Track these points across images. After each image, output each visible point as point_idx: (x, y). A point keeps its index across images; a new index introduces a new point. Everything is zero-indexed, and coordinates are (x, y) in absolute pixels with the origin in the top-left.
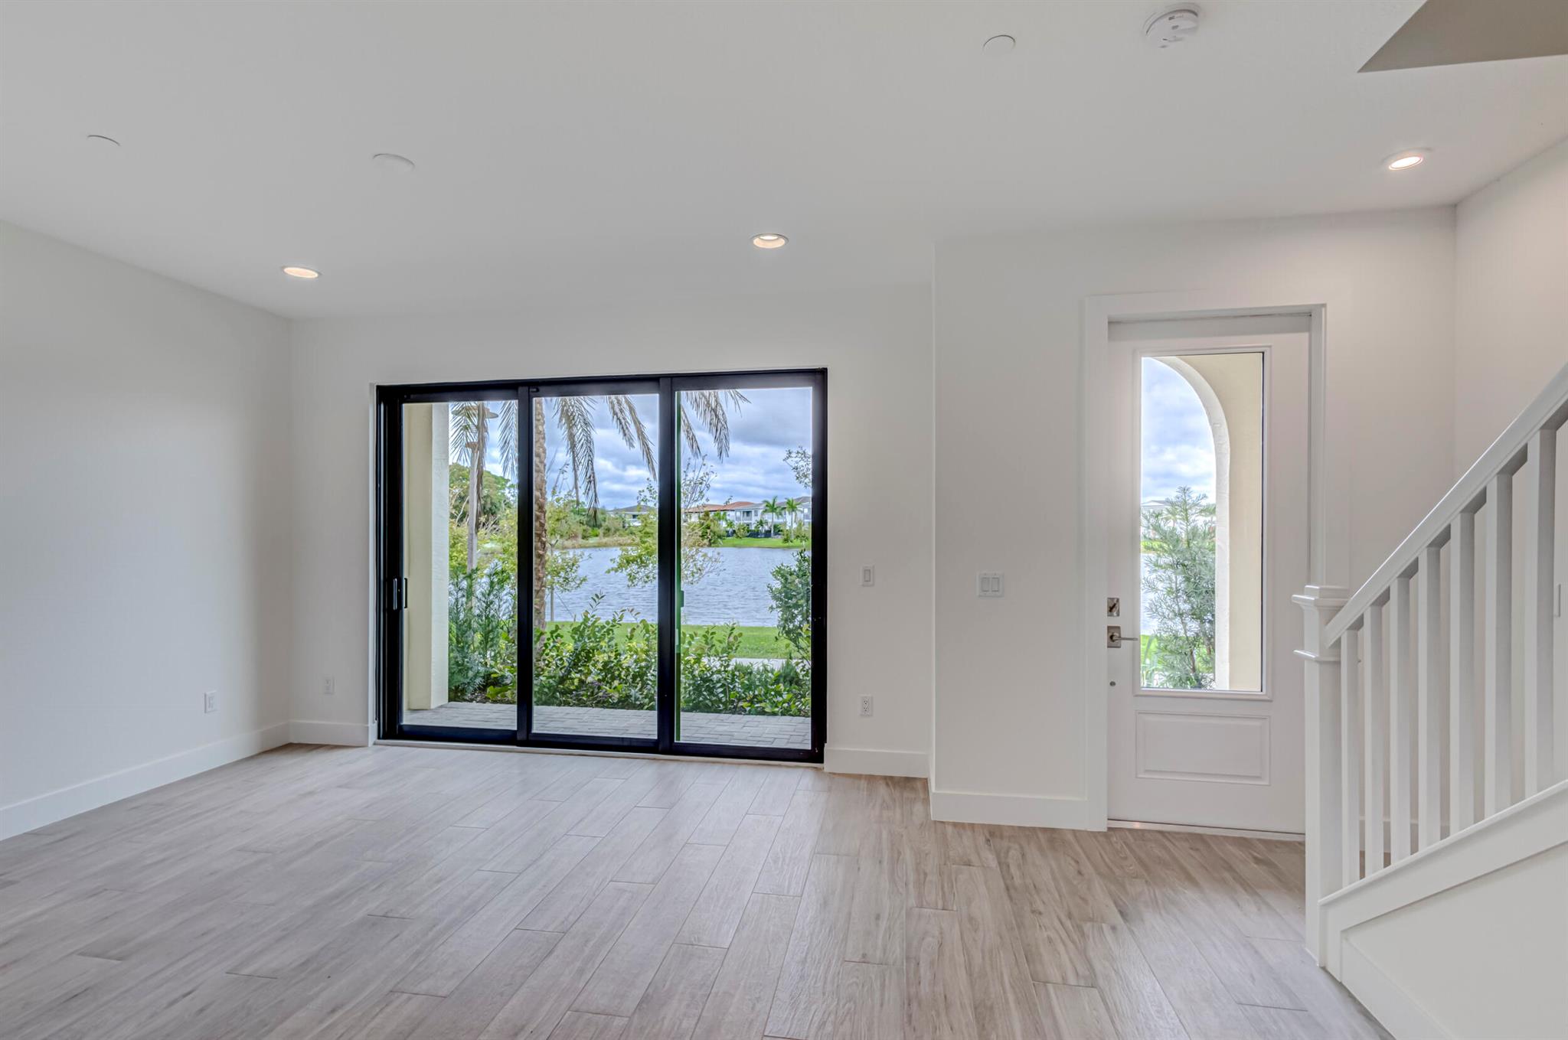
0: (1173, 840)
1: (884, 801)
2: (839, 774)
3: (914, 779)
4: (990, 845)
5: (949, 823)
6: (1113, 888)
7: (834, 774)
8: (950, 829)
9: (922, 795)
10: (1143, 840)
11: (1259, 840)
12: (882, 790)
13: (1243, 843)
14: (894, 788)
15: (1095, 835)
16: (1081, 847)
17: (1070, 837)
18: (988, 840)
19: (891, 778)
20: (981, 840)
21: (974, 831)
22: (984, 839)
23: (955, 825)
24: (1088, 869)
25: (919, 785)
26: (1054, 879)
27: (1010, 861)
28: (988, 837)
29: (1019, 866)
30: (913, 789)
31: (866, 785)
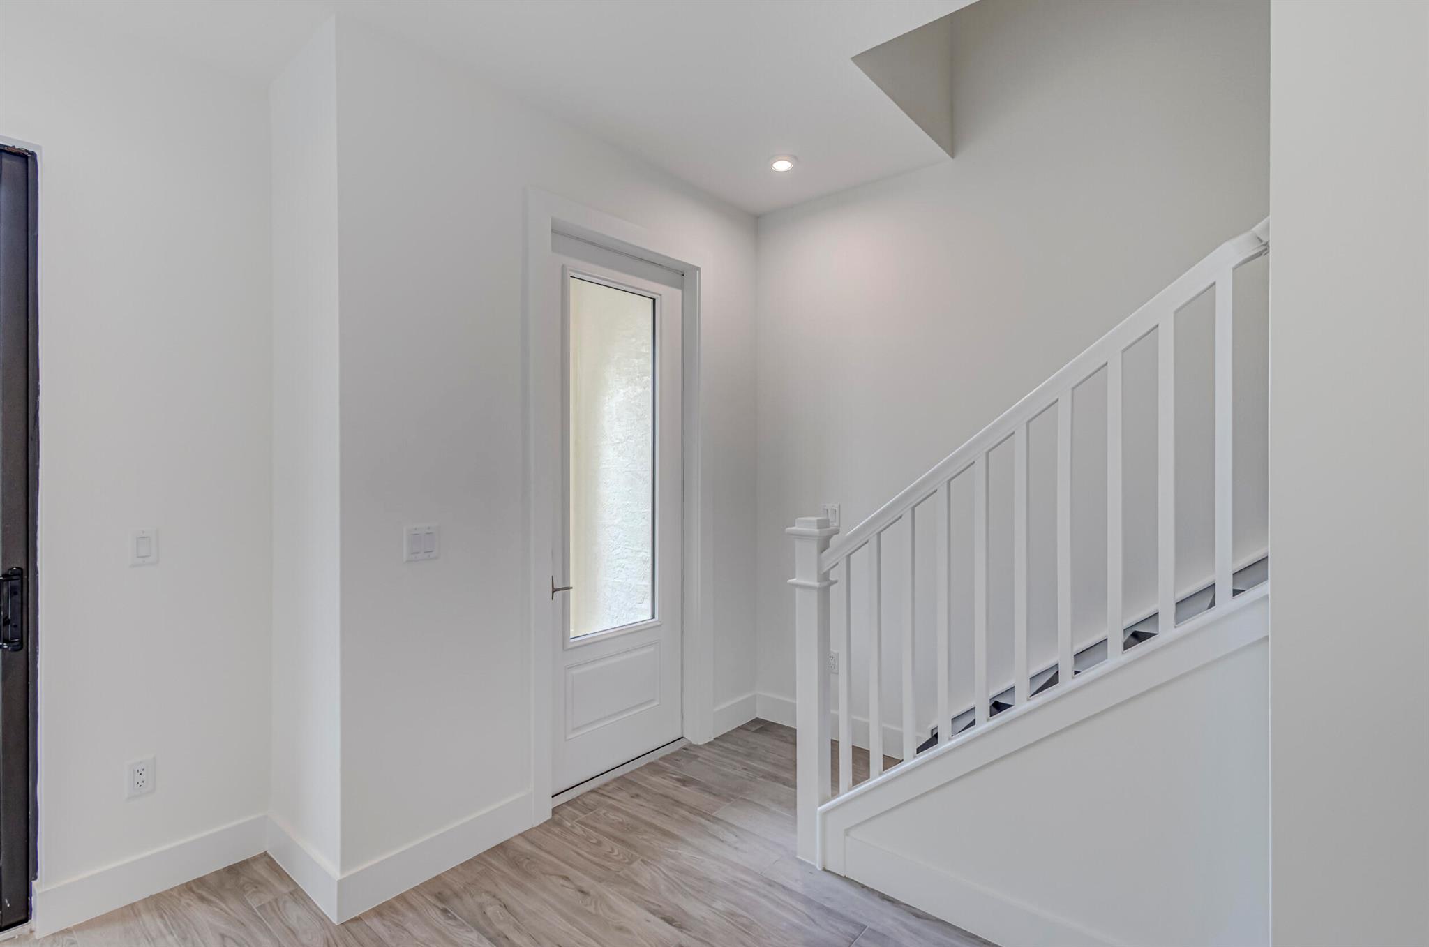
0: (610, 795)
1: (223, 936)
2: (79, 928)
3: (245, 863)
4: (455, 919)
5: (365, 914)
6: (628, 890)
7: (67, 931)
8: (376, 924)
9: (284, 889)
10: (591, 810)
11: (663, 759)
12: (200, 914)
13: (653, 768)
14: (223, 899)
15: (544, 827)
16: (549, 853)
17: (526, 847)
18: (445, 911)
19: (201, 882)
20: (435, 915)
21: (416, 910)
22: (438, 912)
23: (378, 912)
24: (586, 882)
25: (261, 870)
26: (569, 920)
27: (500, 927)
28: (441, 906)
29: (517, 928)
30: (258, 884)
31: (159, 922)
